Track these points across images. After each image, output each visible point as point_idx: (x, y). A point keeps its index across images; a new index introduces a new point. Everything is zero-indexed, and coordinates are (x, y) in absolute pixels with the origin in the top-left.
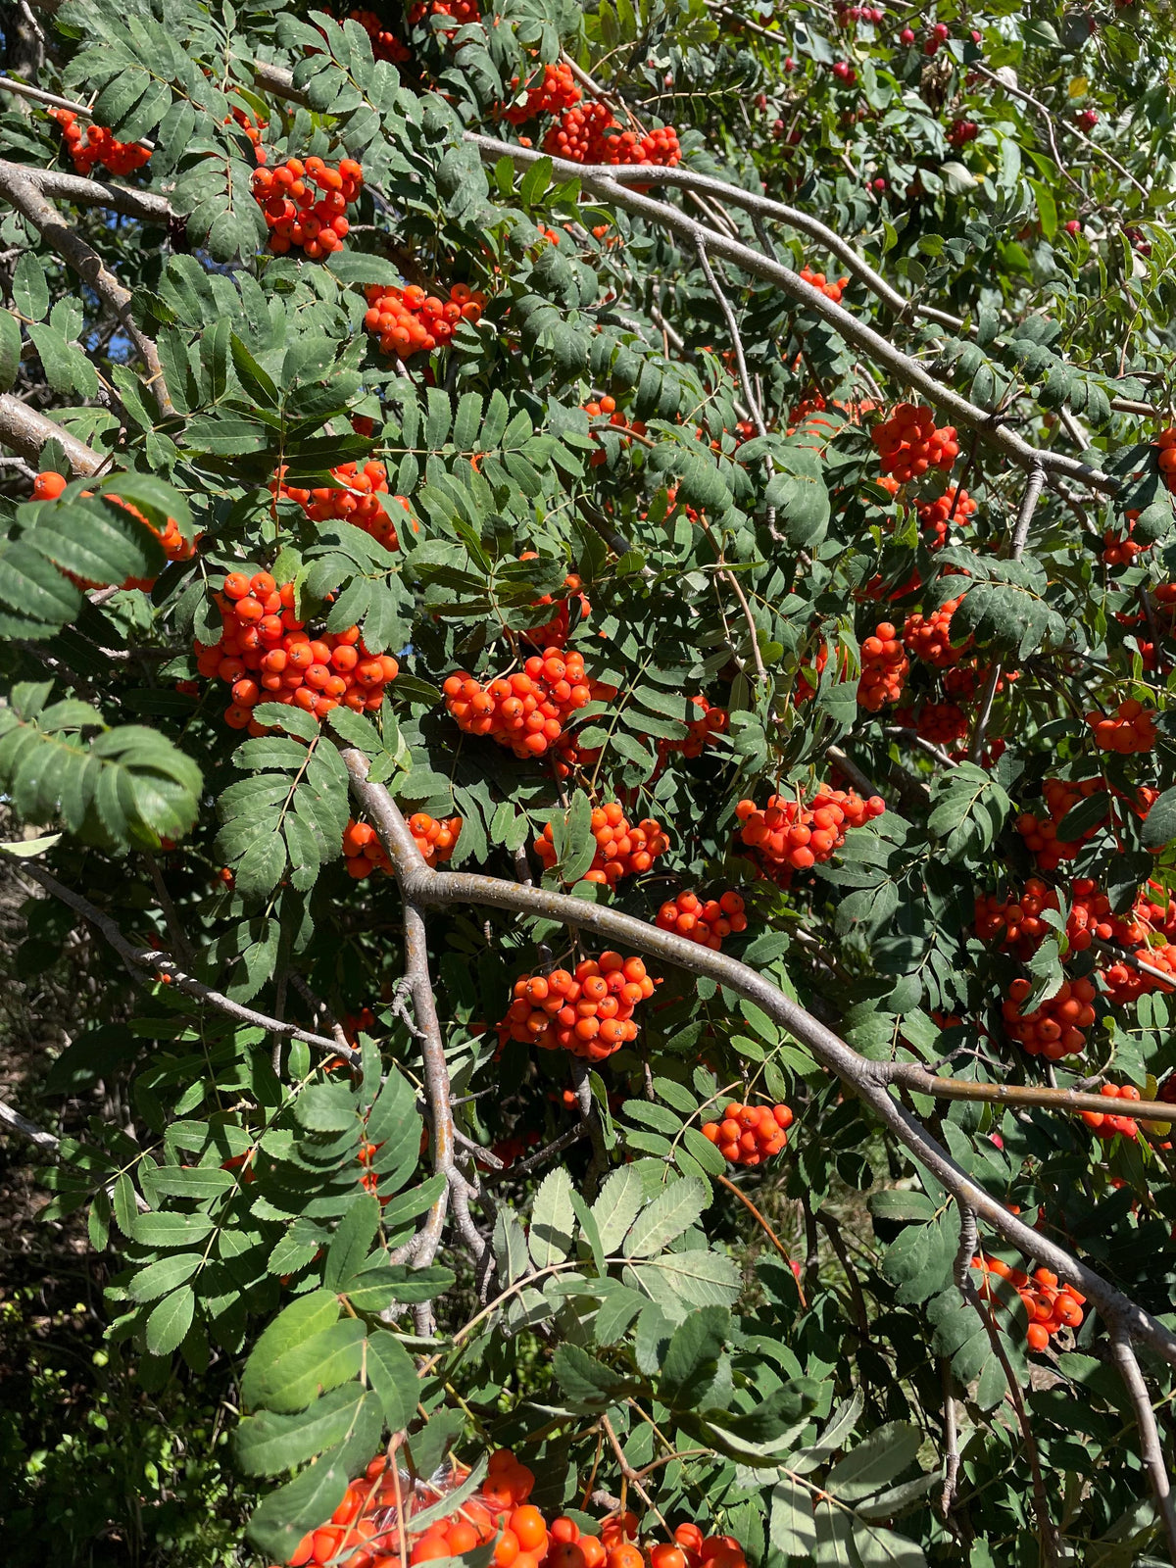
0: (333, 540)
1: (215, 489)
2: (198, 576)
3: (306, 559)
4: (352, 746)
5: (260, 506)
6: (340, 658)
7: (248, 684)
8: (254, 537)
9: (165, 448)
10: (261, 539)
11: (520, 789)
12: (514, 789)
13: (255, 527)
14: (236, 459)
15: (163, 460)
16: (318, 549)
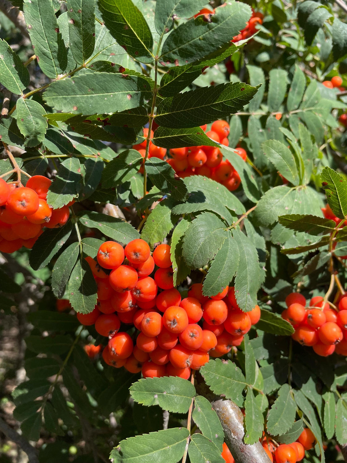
0: (199, 197)
1: (88, 152)
2: (73, 239)
3: (175, 219)
4: (224, 399)
5: (130, 167)
6: (212, 316)
7: (123, 339)
8: (124, 196)
9: (36, 114)
10: (131, 197)
11: (337, 378)
12: (332, 380)
13: (126, 187)
14: (106, 121)
15: (34, 126)
16: (187, 208)
